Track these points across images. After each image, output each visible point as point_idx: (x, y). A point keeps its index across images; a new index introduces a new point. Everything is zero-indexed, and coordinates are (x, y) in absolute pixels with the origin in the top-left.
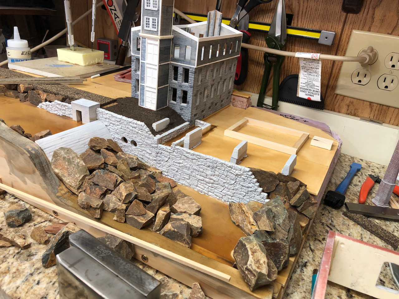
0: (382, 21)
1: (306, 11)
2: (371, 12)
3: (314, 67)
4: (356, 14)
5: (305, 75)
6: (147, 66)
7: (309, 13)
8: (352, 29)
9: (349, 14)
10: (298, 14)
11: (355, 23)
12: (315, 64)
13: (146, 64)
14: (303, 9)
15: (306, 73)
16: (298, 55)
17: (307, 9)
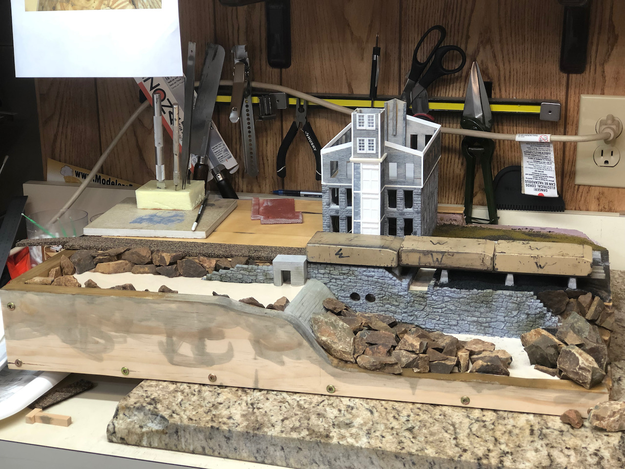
0: (616, 79)
1: (510, 76)
2: (599, 69)
3: (544, 152)
4: (581, 74)
5: (531, 163)
6: (362, 196)
7: (515, 77)
8: (579, 93)
9: (570, 75)
10: (499, 80)
11: (581, 85)
12: (544, 148)
13: (361, 195)
14: (505, 73)
15: (532, 160)
16: (519, 138)
17: (510, 72)
